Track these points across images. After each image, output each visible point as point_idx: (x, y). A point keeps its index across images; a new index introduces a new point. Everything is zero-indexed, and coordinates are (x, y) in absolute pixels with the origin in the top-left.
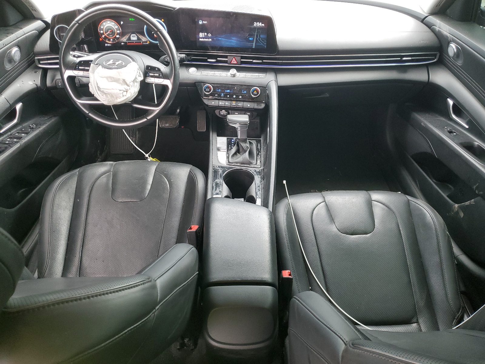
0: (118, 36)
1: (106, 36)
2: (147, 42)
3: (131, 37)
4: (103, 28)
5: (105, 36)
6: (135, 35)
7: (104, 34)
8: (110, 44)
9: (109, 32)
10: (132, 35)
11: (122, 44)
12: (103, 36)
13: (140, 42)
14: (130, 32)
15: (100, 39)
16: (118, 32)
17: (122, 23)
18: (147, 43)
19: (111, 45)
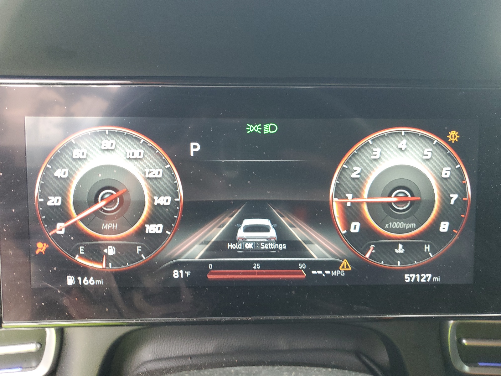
0: (154, 229)
1: (81, 224)
2: (334, 265)
3: (241, 233)
4: (66, 181)
5: (73, 230)
6: (266, 222)
7: (65, 217)
8: (97, 274)
9: (101, 204)
10: (247, 222)
11: (176, 274)
12: (61, 228)
13: (294, 265)
14: (236, 204)
15: (40, 245)
16: (164, 201)
17: (195, 148)
18: (335, 273)
19: (100, 282)
